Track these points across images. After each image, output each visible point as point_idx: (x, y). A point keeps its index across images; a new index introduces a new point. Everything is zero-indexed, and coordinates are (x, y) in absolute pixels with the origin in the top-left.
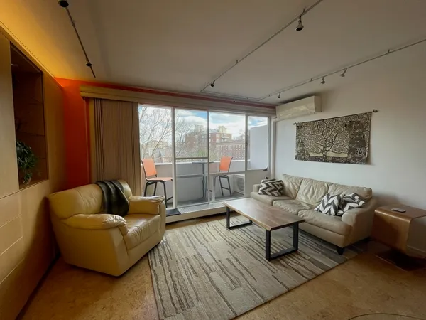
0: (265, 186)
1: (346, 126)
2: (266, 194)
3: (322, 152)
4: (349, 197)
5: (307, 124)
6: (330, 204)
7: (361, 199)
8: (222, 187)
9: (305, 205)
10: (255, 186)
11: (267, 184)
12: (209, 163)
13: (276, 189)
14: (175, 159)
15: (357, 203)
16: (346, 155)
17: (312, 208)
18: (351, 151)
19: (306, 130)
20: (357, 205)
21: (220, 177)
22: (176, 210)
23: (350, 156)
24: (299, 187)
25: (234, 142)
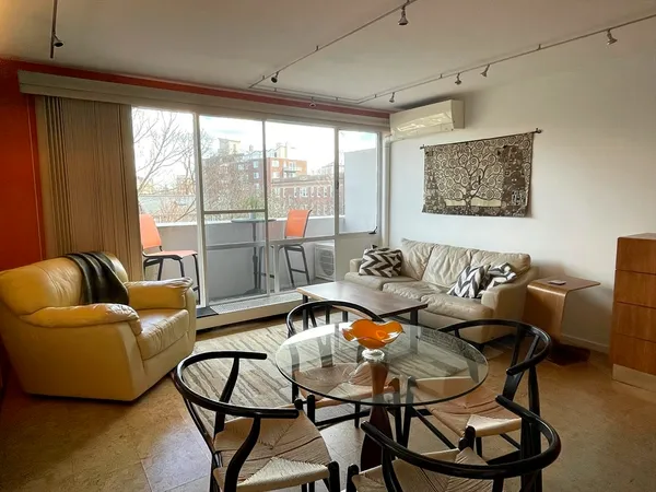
0: (370, 260)
1: (499, 153)
2: (372, 274)
3: (465, 197)
4: (498, 269)
5: (441, 148)
6: (469, 282)
7: (512, 270)
8: (291, 270)
9: (435, 288)
10: (353, 262)
11: (373, 257)
12: (267, 221)
13: (389, 265)
14: (203, 213)
15: (505, 277)
16: (498, 203)
17: (444, 291)
18: (506, 196)
19: (440, 159)
20: (504, 280)
21: (287, 248)
22: (207, 308)
23: (505, 205)
24: (427, 260)
25: (312, 180)
